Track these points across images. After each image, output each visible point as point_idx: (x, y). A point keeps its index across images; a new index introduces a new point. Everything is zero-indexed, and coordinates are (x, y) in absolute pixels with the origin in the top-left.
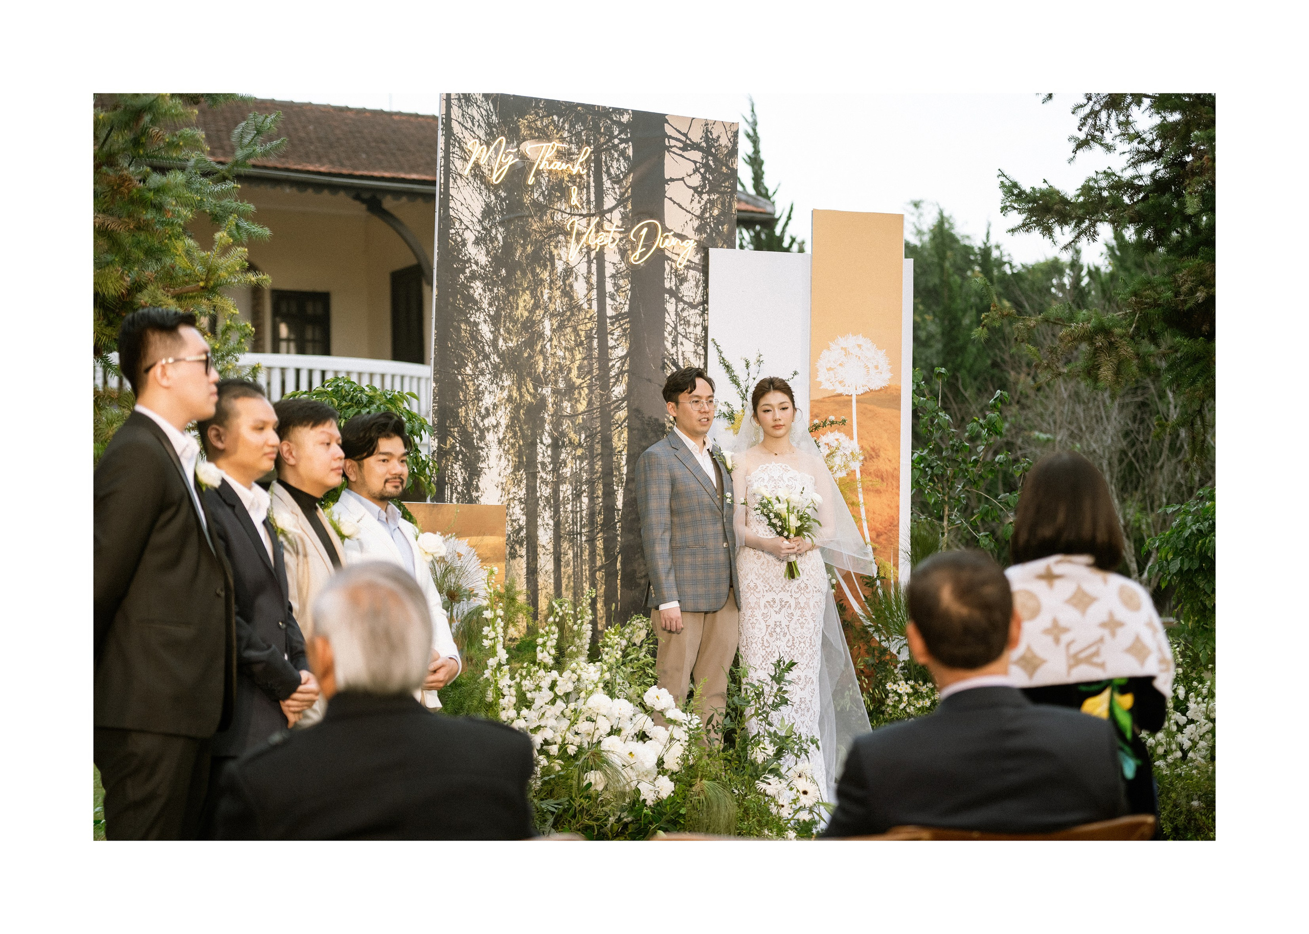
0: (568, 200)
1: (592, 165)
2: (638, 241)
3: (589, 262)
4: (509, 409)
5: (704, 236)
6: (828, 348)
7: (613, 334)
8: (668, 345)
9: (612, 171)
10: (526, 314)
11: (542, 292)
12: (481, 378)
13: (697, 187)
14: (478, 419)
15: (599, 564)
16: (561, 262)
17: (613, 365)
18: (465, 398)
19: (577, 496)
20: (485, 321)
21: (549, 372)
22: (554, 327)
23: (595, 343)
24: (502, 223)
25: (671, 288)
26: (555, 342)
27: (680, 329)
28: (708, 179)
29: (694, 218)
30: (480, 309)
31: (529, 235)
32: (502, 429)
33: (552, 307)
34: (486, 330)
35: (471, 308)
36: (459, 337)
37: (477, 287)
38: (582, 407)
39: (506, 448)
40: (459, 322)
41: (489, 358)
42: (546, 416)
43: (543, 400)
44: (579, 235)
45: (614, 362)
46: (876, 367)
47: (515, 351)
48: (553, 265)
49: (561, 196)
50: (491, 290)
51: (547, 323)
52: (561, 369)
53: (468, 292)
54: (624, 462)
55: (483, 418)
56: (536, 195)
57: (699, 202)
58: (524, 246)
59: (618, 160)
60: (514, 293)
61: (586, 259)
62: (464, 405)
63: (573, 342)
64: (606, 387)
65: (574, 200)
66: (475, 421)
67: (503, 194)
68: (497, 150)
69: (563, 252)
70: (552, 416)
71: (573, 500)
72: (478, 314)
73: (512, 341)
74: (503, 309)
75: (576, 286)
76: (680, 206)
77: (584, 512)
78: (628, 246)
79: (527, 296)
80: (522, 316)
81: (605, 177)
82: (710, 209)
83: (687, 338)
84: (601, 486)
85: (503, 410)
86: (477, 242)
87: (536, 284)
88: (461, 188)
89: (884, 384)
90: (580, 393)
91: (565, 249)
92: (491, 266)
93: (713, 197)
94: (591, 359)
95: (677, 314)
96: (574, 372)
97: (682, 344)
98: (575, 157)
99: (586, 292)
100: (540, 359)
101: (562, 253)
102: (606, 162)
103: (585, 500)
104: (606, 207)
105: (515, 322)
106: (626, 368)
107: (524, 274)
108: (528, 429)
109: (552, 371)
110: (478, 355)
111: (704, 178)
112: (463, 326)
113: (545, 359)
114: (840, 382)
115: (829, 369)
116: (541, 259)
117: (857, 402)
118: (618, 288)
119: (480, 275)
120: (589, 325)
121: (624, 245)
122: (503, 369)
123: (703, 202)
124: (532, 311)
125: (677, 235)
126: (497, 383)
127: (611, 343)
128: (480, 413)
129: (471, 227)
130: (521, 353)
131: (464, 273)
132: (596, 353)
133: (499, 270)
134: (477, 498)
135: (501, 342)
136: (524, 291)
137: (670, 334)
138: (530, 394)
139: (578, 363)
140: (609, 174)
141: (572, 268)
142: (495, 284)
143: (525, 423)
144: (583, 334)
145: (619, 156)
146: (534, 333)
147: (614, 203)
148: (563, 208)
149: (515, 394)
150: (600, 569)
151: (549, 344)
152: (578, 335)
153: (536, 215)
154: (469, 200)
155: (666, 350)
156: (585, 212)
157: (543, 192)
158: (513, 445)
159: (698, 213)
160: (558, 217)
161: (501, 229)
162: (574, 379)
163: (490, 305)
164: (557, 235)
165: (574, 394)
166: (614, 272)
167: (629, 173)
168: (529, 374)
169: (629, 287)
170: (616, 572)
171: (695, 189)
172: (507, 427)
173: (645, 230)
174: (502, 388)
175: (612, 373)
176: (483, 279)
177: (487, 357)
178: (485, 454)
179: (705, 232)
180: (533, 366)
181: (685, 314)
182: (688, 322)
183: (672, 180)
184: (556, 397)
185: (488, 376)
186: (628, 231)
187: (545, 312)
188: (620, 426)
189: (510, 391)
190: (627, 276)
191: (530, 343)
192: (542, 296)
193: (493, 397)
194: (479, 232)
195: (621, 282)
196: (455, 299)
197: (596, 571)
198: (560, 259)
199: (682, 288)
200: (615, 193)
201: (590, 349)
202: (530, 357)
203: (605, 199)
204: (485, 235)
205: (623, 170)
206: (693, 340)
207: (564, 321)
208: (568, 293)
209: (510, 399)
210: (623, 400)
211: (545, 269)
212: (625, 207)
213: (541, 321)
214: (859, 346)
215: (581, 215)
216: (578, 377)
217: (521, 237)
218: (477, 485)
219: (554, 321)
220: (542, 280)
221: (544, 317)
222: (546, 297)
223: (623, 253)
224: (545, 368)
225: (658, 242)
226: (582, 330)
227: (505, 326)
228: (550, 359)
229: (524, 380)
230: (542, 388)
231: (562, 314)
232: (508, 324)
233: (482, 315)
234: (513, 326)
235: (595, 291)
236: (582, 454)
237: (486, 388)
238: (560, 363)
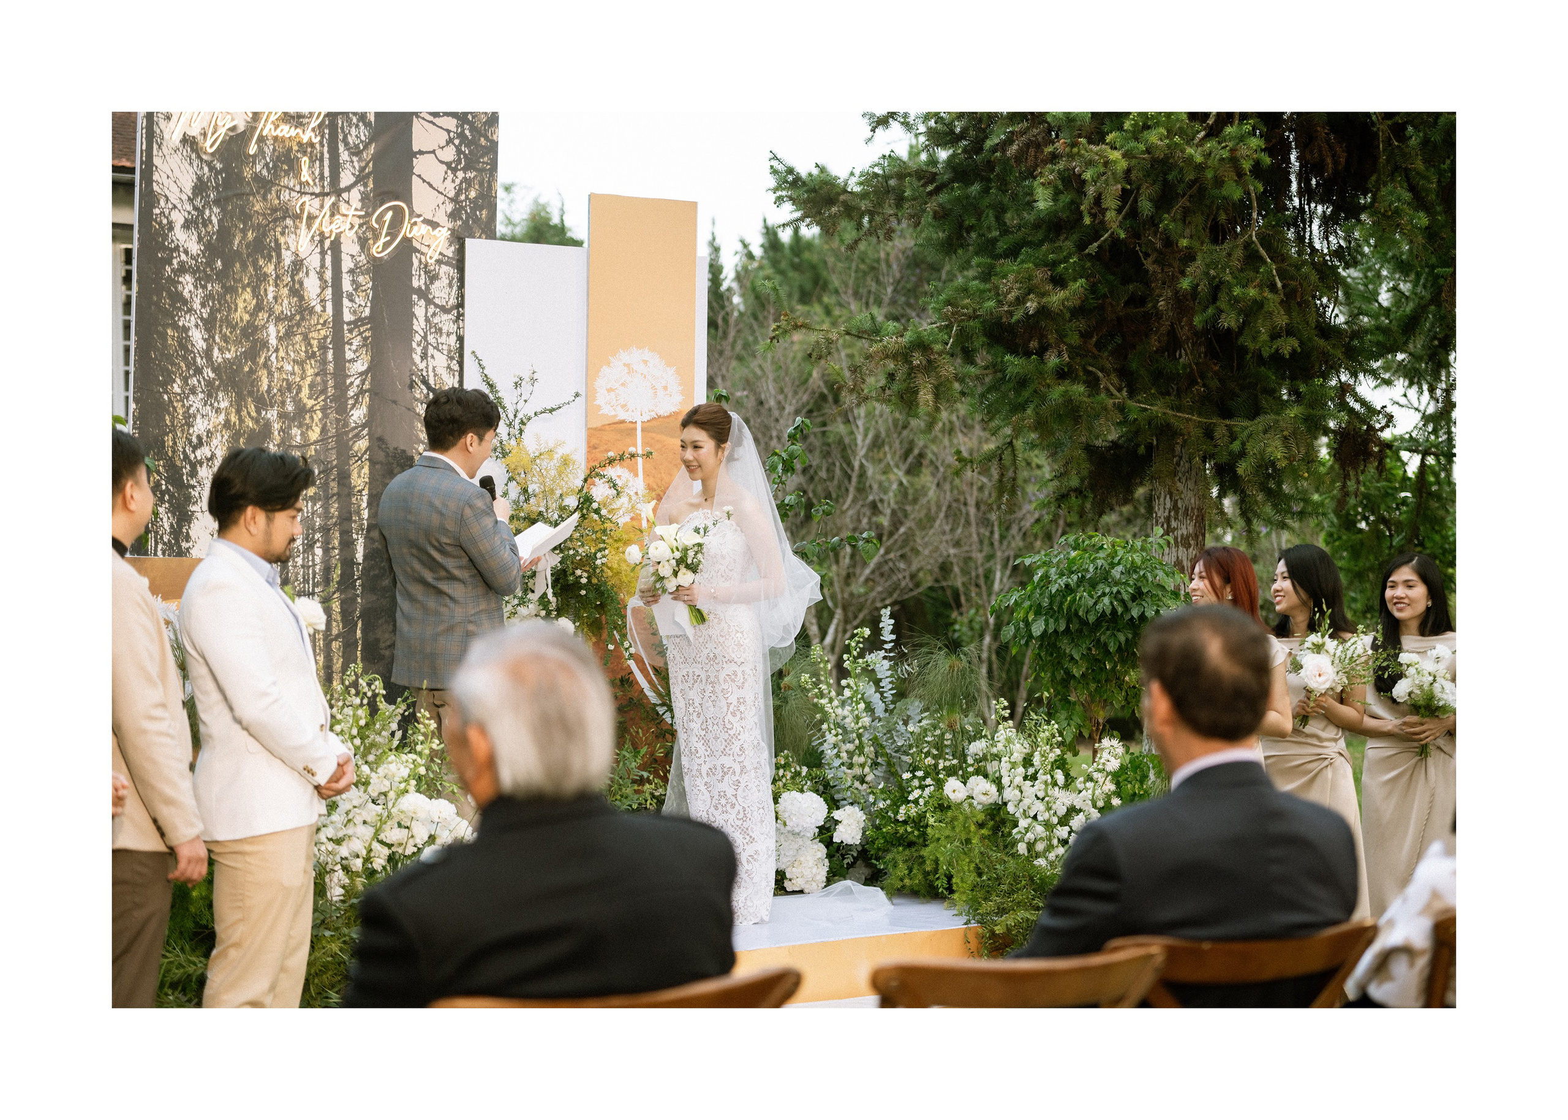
0: (298, 175)
1: (326, 131)
2: (382, 227)
3: (323, 253)
4: (226, 437)
5: (459, 223)
6: (608, 364)
7: (351, 344)
8: (417, 358)
9: (350, 140)
10: (246, 317)
11: (266, 290)
12: (191, 397)
13: (451, 163)
14: (188, 450)
15: (335, 631)
16: (289, 253)
17: (352, 383)
18: (172, 422)
19: (309, 546)
20: (197, 326)
21: (275, 391)
22: (281, 334)
23: (330, 355)
24: (217, 202)
25: (420, 287)
26: (282, 354)
27: (431, 339)
28: (464, 153)
29: (447, 201)
30: (190, 310)
31: (250, 217)
33: (278, 309)
34: (197, 337)
35: (180, 309)
36: (165, 346)
37: (187, 284)
38: (314, 435)
40: (166, 326)
41: (202, 373)
43: (267, 425)
44: (311, 218)
45: (352, 379)
46: (665, 388)
47: (233, 364)
48: (279, 256)
49: (289, 170)
50: (204, 287)
51: (272, 329)
52: (289, 388)
53: (176, 288)
54: (364, 505)
55: (195, 448)
56: (258, 168)
57: (453, 181)
58: (244, 232)
59: (357, 126)
60: (232, 290)
61: (318, 250)
62: (171, 431)
63: (303, 354)
64: (343, 410)
65: (305, 176)
66: (184, 452)
67: (219, 166)
69: (291, 239)
70: (279, 446)
71: (304, 552)
72: (188, 317)
73: (229, 351)
74: (219, 311)
75: (307, 283)
76: (431, 185)
77: (318, 567)
78: (369, 235)
79: (247, 295)
80: (242, 320)
81: (341, 147)
82: (466, 190)
83: (438, 350)
84: (337, 534)
85: (219, 438)
86: (187, 225)
87: (258, 279)
88: (168, 157)
89: (674, 410)
90: (312, 418)
91: (293, 236)
92: (204, 256)
93: (470, 175)
94: (326, 374)
95: (427, 320)
96: (305, 391)
97: (432, 356)
98: (305, 121)
99: (319, 291)
100: (263, 373)
101: (290, 241)
102: (342, 128)
103: (319, 552)
104: (343, 185)
105: (234, 327)
106: (367, 386)
107: (244, 267)
109: (279, 390)
110: (188, 368)
111: (459, 151)
112: (170, 332)
113: (270, 374)
114: (623, 406)
115: (610, 390)
116: (265, 248)
117: (643, 430)
118: (357, 286)
119: (190, 267)
120: (323, 333)
121: (364, 233)
122: (219, 387)
123: (458, 181)
124: (254, 314)
125: (427, 222)
126: (211, 405)
127: (349, 355)
128: (190, 442)
129: (179, 206)
130: (240, 366)
131: (171, 264)
132: (331, 367)
133: (214, 262)
134: (188, 549)
135: (216, 352)
136: (244, 288)
137: (419, 345)
138: (252, 418)
139: (309, 379)
140: (346, 144)
141: (302, 261)
142: (208, 278)
144: (315, 343)
145: (358, 121)
146: (255, 341)
147: (353, 179)
148: (291, 185)
149: (234, 418)
150: (336, 638)
151: (274, 355)
152: (310, 345)
153: (258, 193)
154: (177, 173)
155: (415, 364)
156: (317, 190)
157: (267, 164)
159: (452, 194)
160: (285, 195)
161: (216, 210)
162: (305, 400)
163: (203, 305)
164: (284, 218)
165: (304, 419)
166: (352, 266)
167: (370, 143)
168: (250, 394)
169: (370, 285)
170: (356, 641)
171: (448, 165)
173: (390, 214)
174: (218, 411)
175: (351, 393)
176: (194, 273)
177: (199, 371)
178: (197, 495)
179: (461, 218)
180: (255, 383)
181: (436, 320)
182: (440, 330)
183: (421, 153)
184: (284, 423)
185: (201, 396)
186: (368, 215)
187: (270, 316)
188: (360, 459)
189: (228, 414)
190: (367, 272)
191: (252, 354)
192: (266, 295)
193: (206, 422)
194: (189, 213)
195: (361, 279)
196: (160, 297)
197: (332, 640)
198: (288, 248)
199: (433, 287)
200: (354, 167)
201: (324, 362)
202: (252, 371)
203: (342, 175)
204: (197, 217)
205: (363, 138)
206: (445, 352)
207: (293, 326)
208: (297, 292)
209: (227, 424)
210: (364, 426)
211: (270, 260)
212: (365, 185)
213: (264, 327)
214: (645, 362)
215: (312, 194)
216: (310, 398)
217: (240, 220)
218: (188, 533)
219: (280, 327)
220: (266, 275)
221: (268, 321)
222: (270, 296)
223: (363, 242)
224: (269, 386)
225: (405, 230)
226: (314, 339)
227: (221, 332)
228: (276, 375)
229: (245, 400)
230: (267, 411)
231: (290, 318)
232: (224, 330)
233: (193, 318)
234: (231, 333)
235: (330, 289)
236: (315, 494)
237: (198, 411)
238: (287, 380)
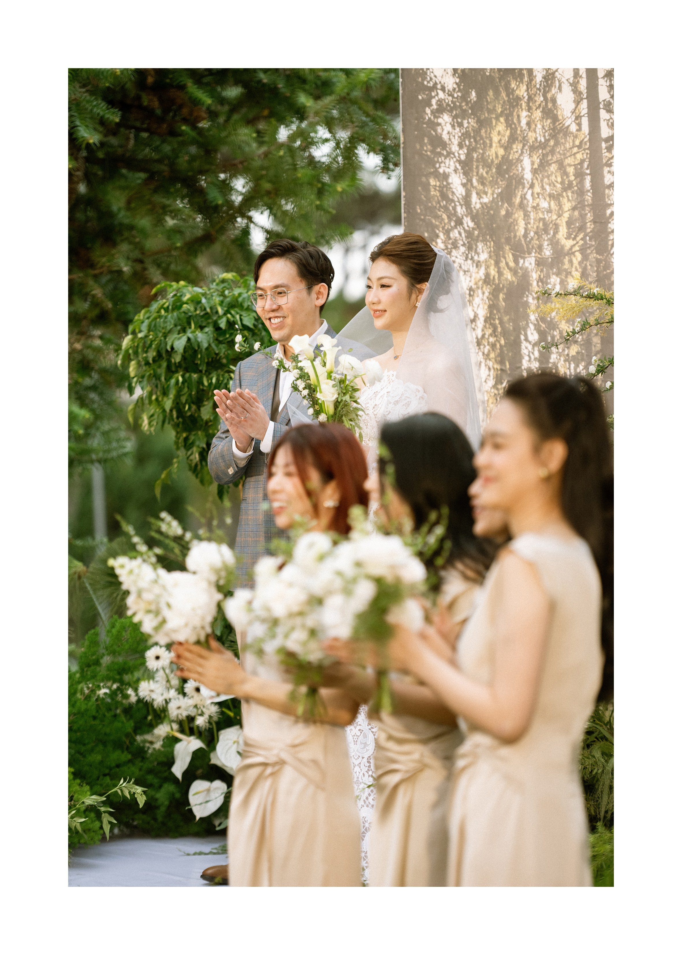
4: (487, 294)
11: (519, 116)
12: (454, 252)
20: (456, 171)
21: (532, 234)
22: (536, 166)
23: (588, 184)
26: (537, 189)
30: (450, 154)
32: (480, 323)
33: (531, 137)
35: (440, 154)
36: (429, 198)
37: (445, 125)
39: (486, 351)
41: (461, 223)
42: (530, 300)
43: (525, 276)
47: (491, 208)
50: (460, 125)
51: (526, 162)
52: (546, 229)
53: (435, 131)
60: (483, 123)
63: (559, 186)
72: (447, 161)
73: (486, 193)
74: (475, 149)
75: (560, 99)
79: (501, 127)
80: (497, 156)
85: (481, 295)
87: (511, 105)
90: (571, 262)
92: (460, 91)
94: (583, 207)
96: (563, 231)
99: (573, 106)
100: (519, 215)
105: (488, 165)
107: (497, 93)
108: (510, 320)
109: (536, 233)
110: (450, 219)
112: (432, 182)
113: (526, 216)
119: (448, 105)
120: (579, 156)
122: (478, 236)
124: (507, 148)
126: (472, 258)
130: (497, 209)
131: (430, 105)
132: (589, 197)
133: (469, 94)
135: (474, 198)
136: (497, 119)
138: (510, 269)
139: (566, 215)
141: (553, 73)
142: (464, 114)
143: (507, 313)
144: (571, 170)
146: (510, 179)
149: (493, 272)
151: (530, 192)
152: (565, 174)
158: (493, 346)
162: (563, 241)
163: (461, 146)
165: (563, 264)
168: (508, 240)
172: (485, 321)
174: (478, 265)
175: (612, 226)
176: (451, 111)
177: (459, 222)
180: (511, 227)
184: (542, 271)
185: (462, 249)
187: (524, 146)
189: (487, 267)
191: (507, 195)
192: (519, 122)
193: (468, 279)
196: (422, 144)
201: (581, 192)
202: (509, 214)
207: (547, 154)
209: (487, 280)
211: (522, 81)
213: (519, 160)
216: (568, 238)
220: (519, 99)
221: (522, 152)
222: (524, 122)
224: (526, 229)
226: (570, 165)
227: (477, 173)
228: (532, 215)
229: (503, 248)
230: (524, 258)
231: (543, 146)
232: (481, 170)
233: (452, 163)
234: (487, 173)
235: (585, 102)
236: (578, 353)
237: (460, 267)
238: (544, 219)
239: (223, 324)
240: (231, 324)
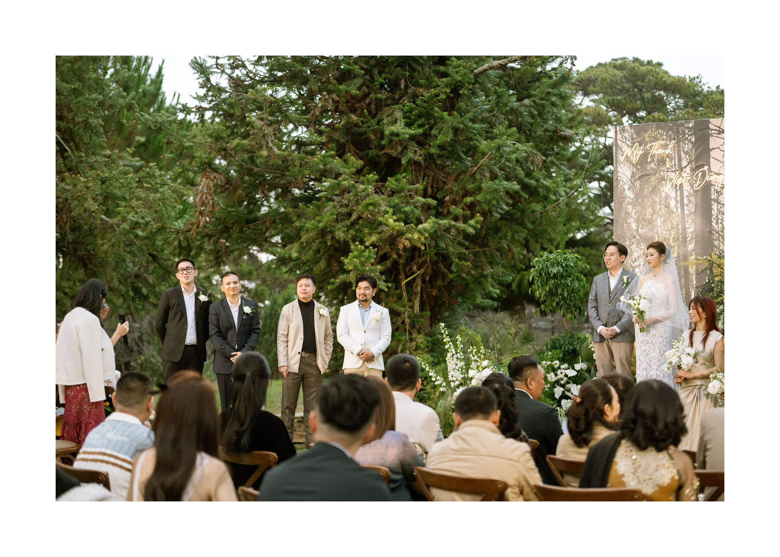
0: (666, 166)
1: (676, 148)
2: (697, 179)
3: (676, 191)
7: (688, 222)
8: (714, 224)
9: (685, 149)
10: (650, 217)
11: (656, 207)
12: (632, 246)
16: (664, 193)
17: (688, 236)
20: (633, 222)
22: (662, 221)
23: (680, 227)
24: (639, 179)
25: (715, 198)
26: (662, 228)
27: (720, 217)
30: (631, 217)
31: (650, 183)
33: (660, 213)
34: (634, 225)
35: (628, 217)
36: (624, 230)
37: (630, 208)
40: (623, 223)
44: (671, 180)
45: (688, 234)
47: (646, 233)
48: (660, 194)
49: (663, 164)
50: (635, 208)
51: (659, 220)
53: (627, 210)
54: (694, 279)
55: (634, 262)
56: (652, 166)
58: (648, 188)
59: (688, 144)
60: (645, 208)
61: (674, 190)
63: (670, 227)
64: (685, 246)
65: (668, 166)
66: (630, 264)
67: (639, 167)
68: (635, 148)
72: (630, 219)
73: (644, 228)
74: (640, 216)
75: (671, 202)
76: (718, 160)
78: (693, 182)
79: (650, 209)
80: (648, 218)
81: (682, 153)
86: (629, 189)
87: (653, 203)
88: (622, 167)
91: (665, 187)
92: (635, 198)
94: (678, 234)
95: (718, 210)
96: (671, 240)
97: (720, 223)
98: (668, 146)
99: (675, 205)
100: (656, 236)
101: (664, 189)
102: (682, 146)
104: (683, 166)
105: (645, 221)
106: (694, 236)
107: (649, 200)
110: (631, 236)
112: (625, 225)
116: (656, 192)
118: (689, 201)
119: (631, 202)
120: (677, 219)
121: (691, 182)
122: (641, 241)
124: (652, 216)
125: (716, 174)
126: (639, 247)
127: (687, 226)
129: (627, 183)
131: (625, 202)
132: (680, 231)
133: (638, 200)
135: (640, 230)
136: (649, 207)
137: (715, 219)
139: (672, 236)
140: (684, 151)
141: (669, 195)
142: (637, 205)
144: (674, 223)
145: (688, 142)
146: (653, 225)
147: (687, 163)
148: (664, 169)
151: (660, 229)
152: (672, 224)
153: (653, 174)
154: (625, 172)
156: (673, 170)
157: (655, 164)
160: (662, 173)
161: (638, 182)
163: (635, 215)
164: (662, 181)
166: (688, 194)
167: (693, 149)
169: (694, 200)
173: (701, 173)
174: (641, 249)
175: (688, 239)
176: (632, 205)
177: (634, 237)
183: (713, 149)
185: (635, 245)
186: (693, 175)
187: (658, 215)
188: (692, 262)
190: (693, 195)
191: (652, 229)
193: (637, 253)
194: (630, 185)
195: (691, 198)
196: (621, 214)
198: (663, 191)
199: (720, 198)
200: (687, 159)
201: (678, 230)
202: (652, 235)
203: (683, 162)
204: (632, 186)
205: (690, 148)
207: (666, 218)
208: (667, 206)
210: (693, 251)
211: (657, 196)
212: (692, 165)
213: (656, 219)
215: (671, 171)
216: (673, 242)
217: (647, 184)
219: (662, 219)
220: (656, 202)
221: (657, 217)
222: (658, 209)
223: (692, 186)
225: (707, 178)
227: (641, 223)
228: (660, 235)
231: (665, 216)
232: (643, 222)
233: (632, 219)
234: (645, 223)
235: (679, 204)
237: (635, 250)
238: (665, 237)
239: (564, 265)
240: (566, 265)
